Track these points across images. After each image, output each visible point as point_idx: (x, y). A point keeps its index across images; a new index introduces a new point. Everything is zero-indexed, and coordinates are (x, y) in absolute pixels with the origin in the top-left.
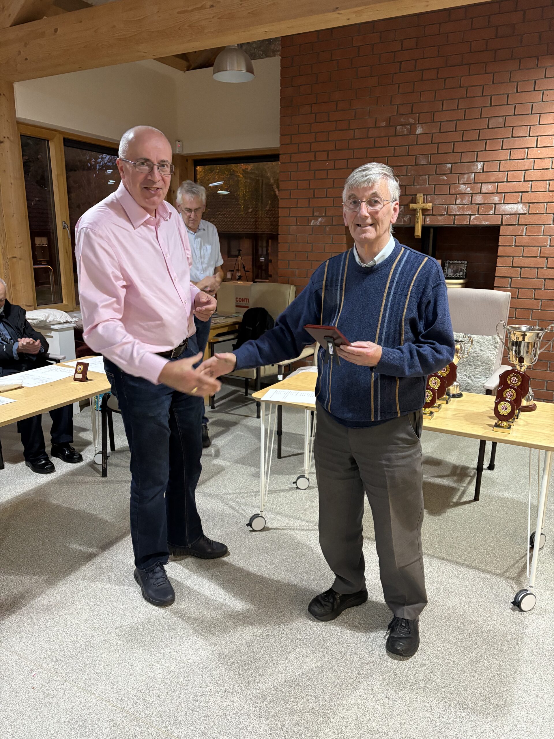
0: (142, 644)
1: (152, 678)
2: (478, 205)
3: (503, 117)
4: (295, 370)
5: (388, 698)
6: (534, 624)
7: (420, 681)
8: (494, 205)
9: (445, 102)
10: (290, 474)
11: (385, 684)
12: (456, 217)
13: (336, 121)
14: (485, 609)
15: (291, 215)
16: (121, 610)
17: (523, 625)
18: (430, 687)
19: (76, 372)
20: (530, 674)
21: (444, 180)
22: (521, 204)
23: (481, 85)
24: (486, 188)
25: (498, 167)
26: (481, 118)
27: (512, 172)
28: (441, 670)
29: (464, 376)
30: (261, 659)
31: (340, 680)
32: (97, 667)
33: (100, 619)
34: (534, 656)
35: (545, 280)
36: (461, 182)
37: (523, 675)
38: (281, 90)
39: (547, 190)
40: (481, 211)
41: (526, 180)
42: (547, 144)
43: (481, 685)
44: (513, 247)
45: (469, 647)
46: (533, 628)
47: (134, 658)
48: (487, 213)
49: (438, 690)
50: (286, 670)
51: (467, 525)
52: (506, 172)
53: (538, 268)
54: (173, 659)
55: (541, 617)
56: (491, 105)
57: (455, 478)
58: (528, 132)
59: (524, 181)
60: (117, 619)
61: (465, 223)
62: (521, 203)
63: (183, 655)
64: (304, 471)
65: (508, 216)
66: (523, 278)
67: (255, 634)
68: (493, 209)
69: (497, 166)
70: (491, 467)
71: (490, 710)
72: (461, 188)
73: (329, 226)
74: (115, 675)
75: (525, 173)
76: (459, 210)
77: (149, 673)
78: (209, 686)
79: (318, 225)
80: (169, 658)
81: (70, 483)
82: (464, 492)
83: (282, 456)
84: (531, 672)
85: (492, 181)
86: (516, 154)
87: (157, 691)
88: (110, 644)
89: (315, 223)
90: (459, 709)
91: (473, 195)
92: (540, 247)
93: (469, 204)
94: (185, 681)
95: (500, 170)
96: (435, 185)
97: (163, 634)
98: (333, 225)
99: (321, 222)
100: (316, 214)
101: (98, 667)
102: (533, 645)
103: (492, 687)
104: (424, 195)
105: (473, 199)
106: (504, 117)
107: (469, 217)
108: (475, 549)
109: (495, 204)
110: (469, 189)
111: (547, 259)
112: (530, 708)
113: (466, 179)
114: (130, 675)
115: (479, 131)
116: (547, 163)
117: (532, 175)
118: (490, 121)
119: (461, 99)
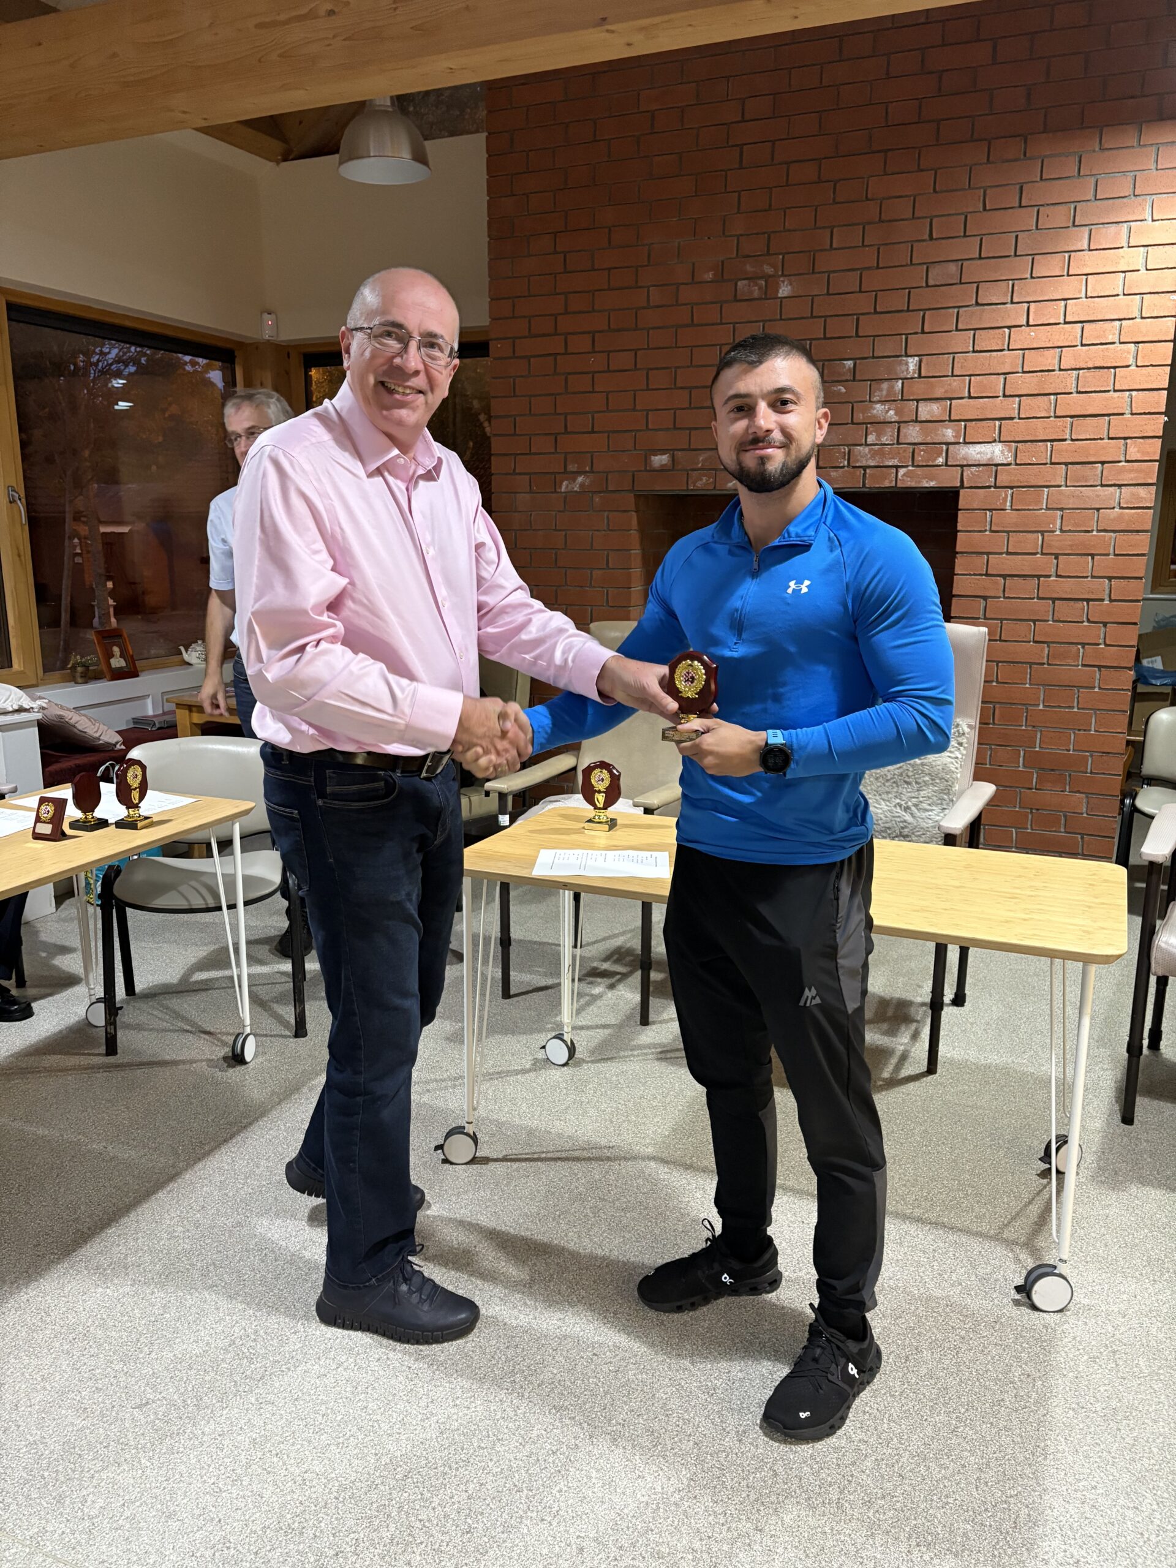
0: (196, 1443)
1: (220, 1521)
2: (911, 447)
3: (955, 263)
4: (536, 803)
5: (760, 1530)
6: (1066, 1340)
7: (830, 1485)
8: (944, 447)
9: (835, 230)
10: (532, 1031)
11: (752, 1498)
12: (868, 471)
13: (609, 269)
14: (960, 1313)
15: (517, 471)
16: (146, 1364)
17: (1045, 1344)
18: (852, 1497)
19: (38, 820)
20: (1066, 1454)
21: (839, 392)
22: (1000, 444)
23: (910, 196)
24: (928, 411)
25: (951, 366)
26: (912, 264)
27: (978, 377)
28: (873, 1458)
29: (895, 806)
30: (472, 1461)
31: (653, 1496)
32: (89, 1503)
33: (97, 1389)
34: (1071, 1412)
35: (1054, 603)
36: (875, 399)
37: (1052, 1457)
38: (488, 202)
39: (1052, 414)
40: (919, 459)
41: (1007, 393)
42: (1050, 318)
43: (962, 1485)
44: (987, 533)
45: (931, 1400)
46: (1066, 1349)
47: (177, 1476)
48: (931, 463)
49: (869, 1504)
50: (530, 1481)
51: (915, 1129)
52: (967, 378)
53: (1039, 577)
54: (269, 1473)
55: (1080, 1323)
56: (931, 238)
57: (885, 1026)
58: (1010, 295)
59: (1004, 396)
60: (136, 1387)
61: (887, 484)
62: (1000, 442)
63: (292, 1461)
64: (560, 1025)
65: (974, 469)
66: (1008, 598)
67: (458, 1402)
68: (944, 455)
69: (948, 365)
70: (959, 1000)
71: (985, 1543)
72: (875, 411)
73: (600, 492)
74: (131, 1519)
75: (1005, 379)
76: (873, 457)
77: (214, 1509)
78: (355, 1532)
79: (576, 492)
80: (260, 1471)
81: (29, 1073)
82: (904, 1057)
83: (512, 993)
84: (1067, 1449)
85: (939, 396)
86: (986, 340)
87: (232, 1551)
88: (120, 1447)
89: (570, 486)
90: (918, 1545)
91: (902, 425)
92: (1042, 533)
93: (893, 444)
94: (296, 1524)
95: (955, 374)
97: (246, 1416)
98: (607, 491)
99: (582, 485)
100: (572, 467)
101: (93, 1502)
102: (1068, 1388)
103: (985, 1488)
105: (902, 434)
106: (960, 263)
107: (894, 470)
108: (933, 1179)
109: (948, 444)
110: (892, 412)
111: (1057, 558)
112: (1069, 1532)
113: (884, 393)
114: (169, 1517)
115: (909, 292)
116: (1049, 360)
117: (1023, 383)
118: (930, 270)
119: (869, 223)
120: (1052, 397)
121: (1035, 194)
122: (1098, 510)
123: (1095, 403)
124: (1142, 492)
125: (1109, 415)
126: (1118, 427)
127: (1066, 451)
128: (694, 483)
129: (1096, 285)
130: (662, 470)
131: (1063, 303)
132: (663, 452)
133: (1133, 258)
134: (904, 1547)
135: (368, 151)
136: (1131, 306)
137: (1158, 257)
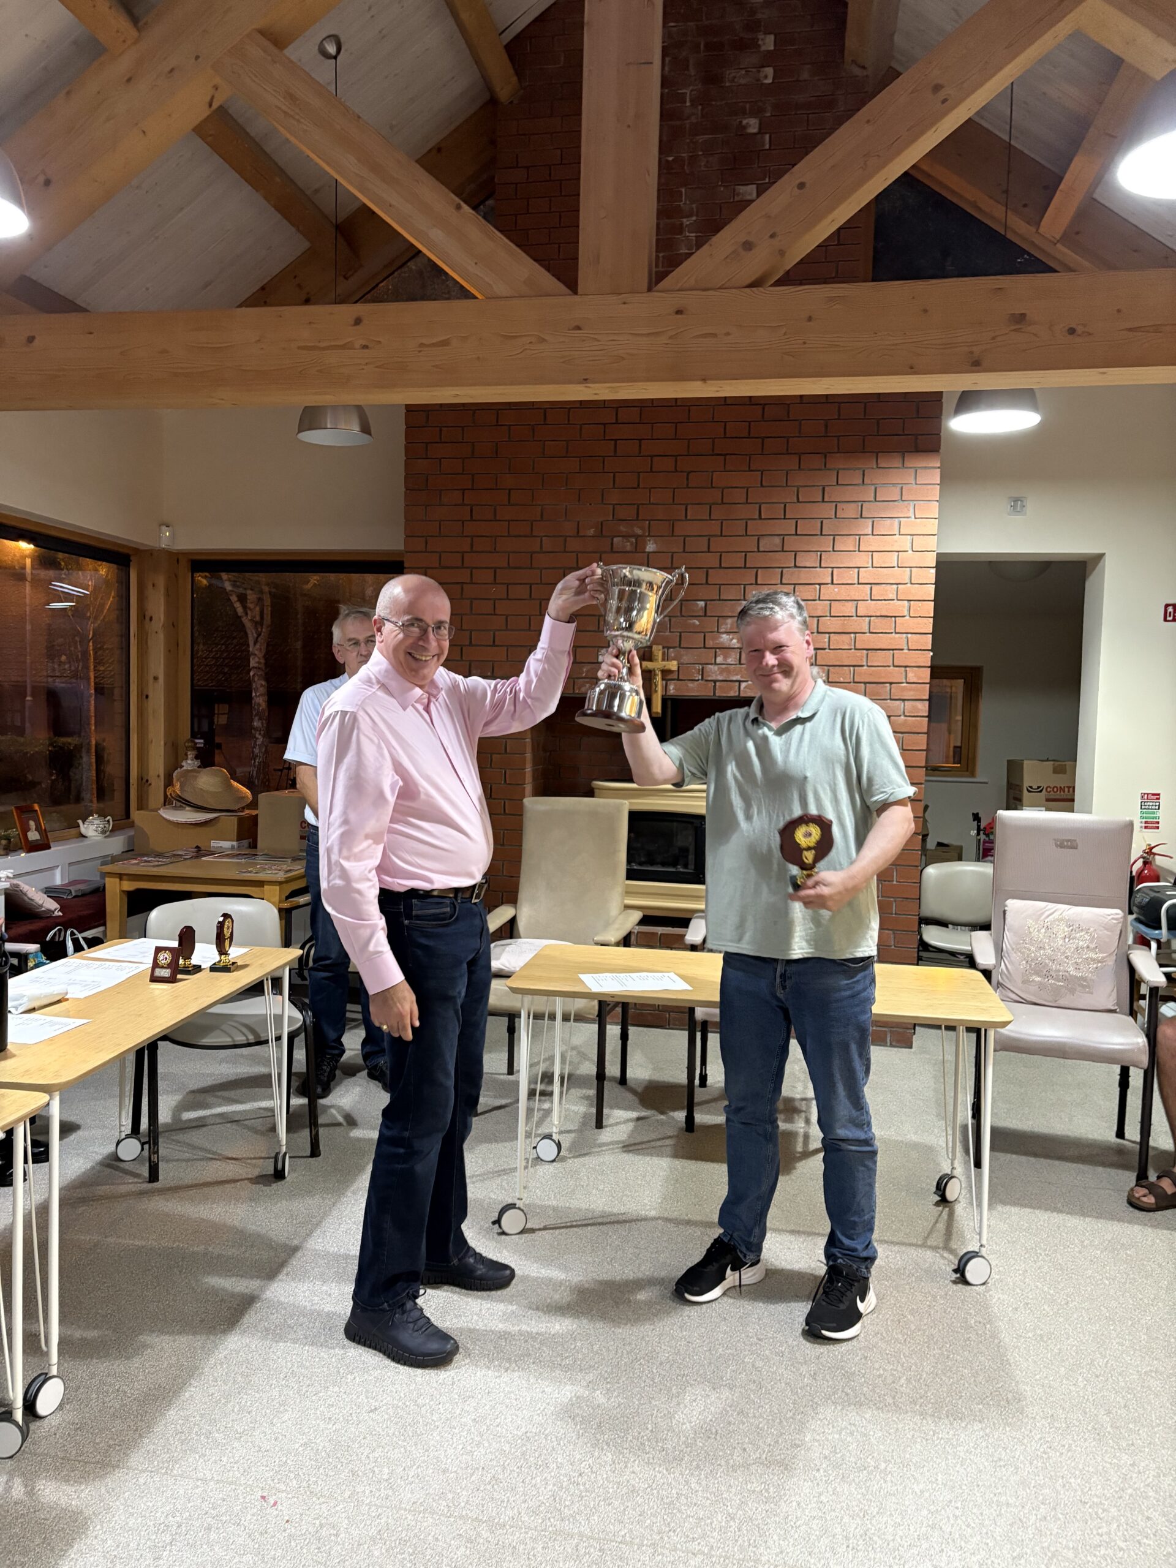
3: (778, 537)
5: (853, 1424)
9: (689, 506)
12: (717, 684)
13: (509, 521)
19: (156, 966)
21: (694, 623)
23: (744, 487)
26: (747, 535)
34: (1014, 1339)
36: (721, 630)
39: (853, 647)
42: (848, 580)
49: (914, 1403)
55: (998, 1290)
56: (760, 518)
58: (818, 561)
61: (734, 695)
72: (722, 640)
75: (818, 620)
76: (721, 673)
96: (680, 633)
104: (663, 648)
106: (782, 537)
107: (737, 684)
115: (746, 555)
116: (849, 608)
117: (830, 624)
118: (761, 541)
119: (714, 504)
120: (852, 635)
121: (833, 494)
123: (883, 641)
124: (919, 705)
125: (893, 650)
126: (901, 658)
128: (579, 689)
129: (879, 559)
131: (856, 570)
133: (904, 543)
134: (946, 1422)
135: (326, 424)
136: (904, 575)
137: (919, 543)
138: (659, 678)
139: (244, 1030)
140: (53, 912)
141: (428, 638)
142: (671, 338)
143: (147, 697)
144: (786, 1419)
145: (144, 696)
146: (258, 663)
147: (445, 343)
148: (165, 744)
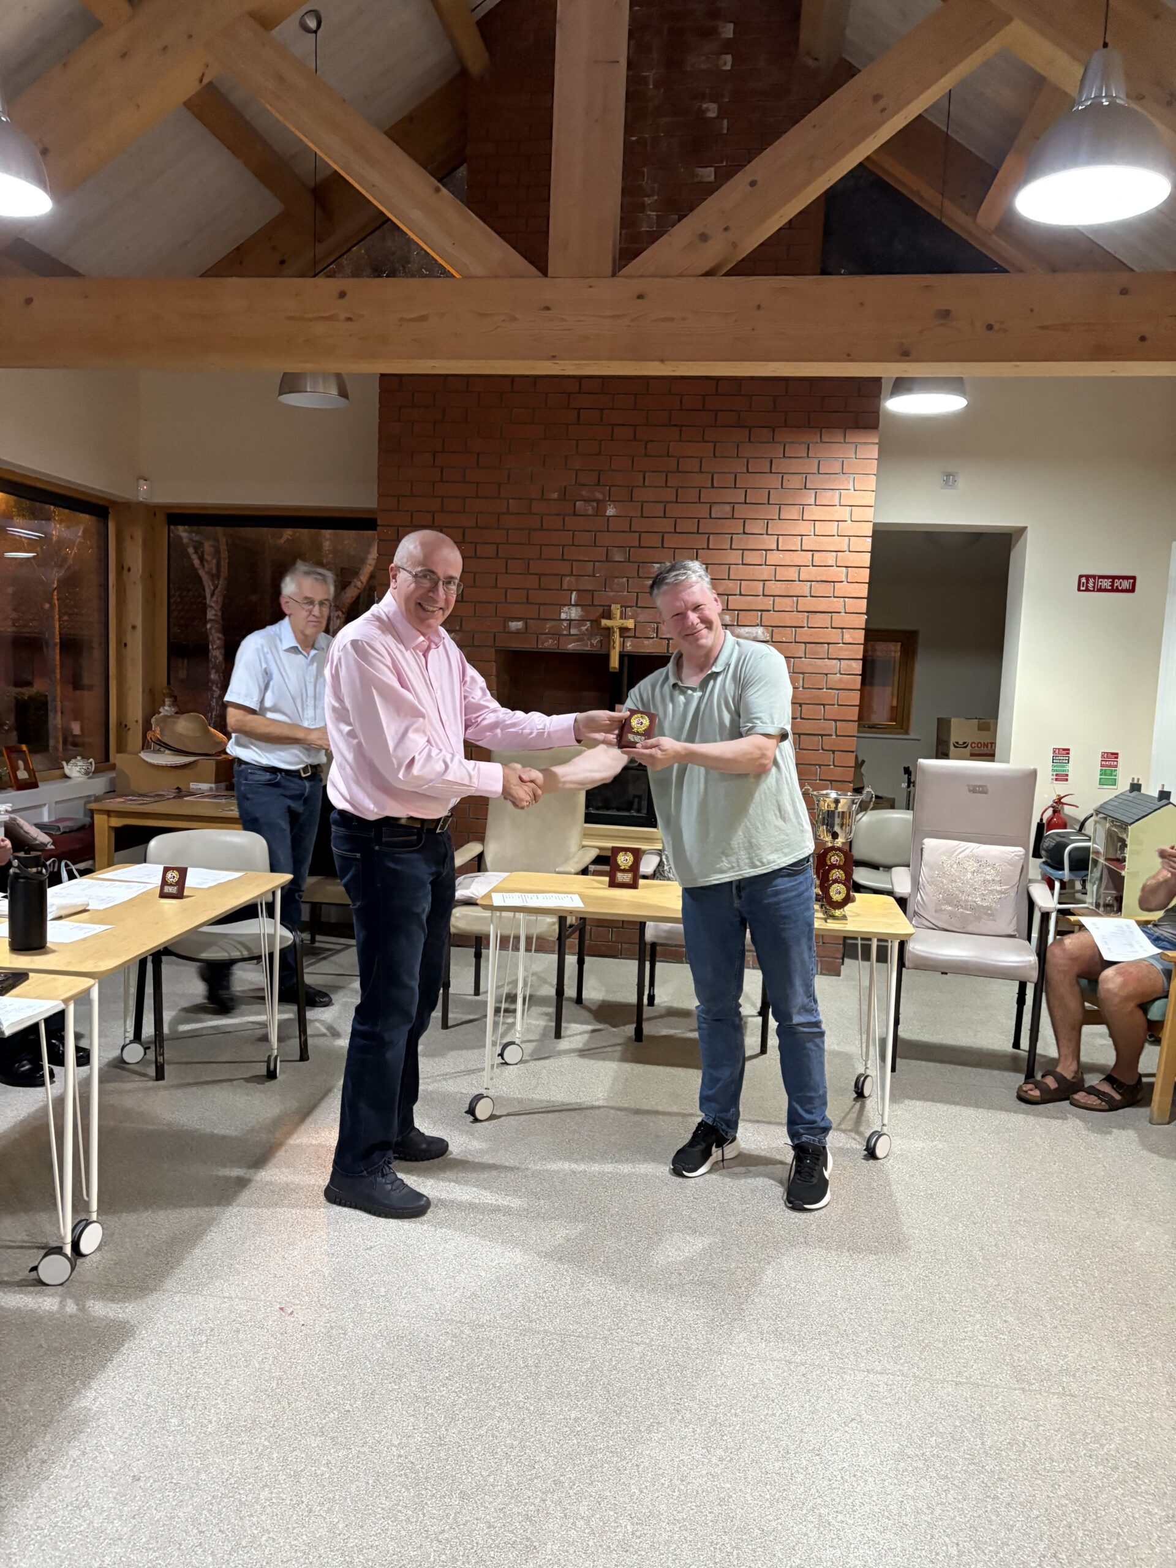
3: (728, 505)
9: (646, 474)
13: (477, 483)
19: (165, 883)
22: (762, 628)
23: (698, 458)
25: (727, 573)
26: (700, 502)
27: (746, 582)
39: (795, 610)
41: (765, 594)
42: (792, 546)
52: (739, 582)
56: (713, 487)
58: (765, 529)
62: (762, 625)
75: (764, 584)
86: (750, 557)
95: (730, 578)
96: (637, 593)
104: (621, 607)
106: (732, 505)
111: (801, 706)
115: (699, 521)
116: (792, 574)
117: (774, 588)
118: (713, 508)
120: (795, 598)
121: (781, 465)
122: (826, 674)
123: (823, 604)
124: (854, 664)
125: (831, 613)
126: (838, 621)
127: (804, 635)
128: (543, 644)
129: (820, 528)
130: (518, 632)
131: (800, 537)
132: (518, 619)
133: (844, 513)
134: (847, 1254)
135: (306, 387)
136: (843, 544)
137: (858, 513)
138: (617, 635)
139: (239, 946)
140: (46, 845)
141: (437, 590)
142: (632, 320)
143: (125, 645)
144: (716, 1254)
145: (122, 645)
146: (215, 615)
147: (423, 318)
148: (143, 691)
